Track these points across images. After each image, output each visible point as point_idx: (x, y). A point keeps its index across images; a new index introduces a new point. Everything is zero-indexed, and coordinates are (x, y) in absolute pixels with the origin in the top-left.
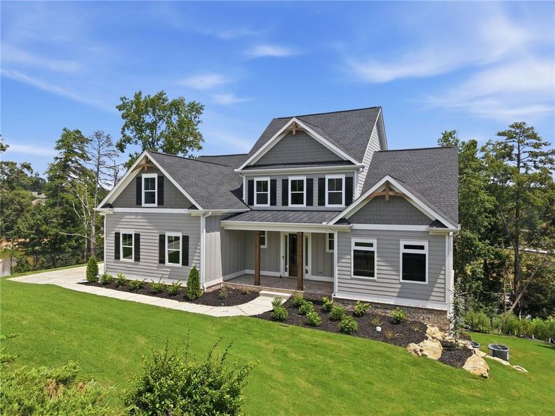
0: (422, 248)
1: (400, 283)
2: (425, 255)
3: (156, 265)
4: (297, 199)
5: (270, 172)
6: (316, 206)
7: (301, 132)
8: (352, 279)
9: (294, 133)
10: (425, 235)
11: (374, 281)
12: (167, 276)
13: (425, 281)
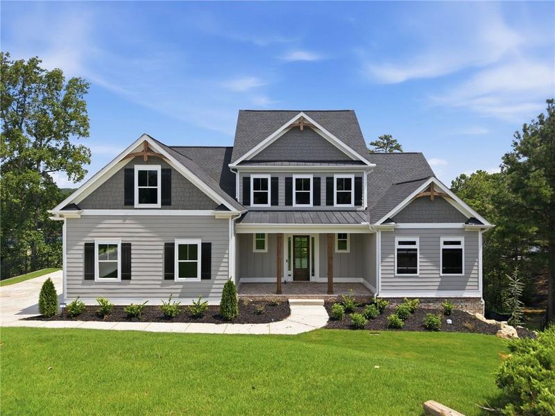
0: (459, 243)
1: (441, 277)
2: (461, 249)
3: (160, 283)
4: (303, 199)
5: (270, 169)
6: (323, 206)
8: (396, 277)
9: (302, 128)
10: (460, 232)
11: (417, 277)
12: (178, 295)
13: (461, 273)
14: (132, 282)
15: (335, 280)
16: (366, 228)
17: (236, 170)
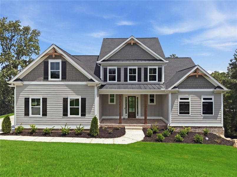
0: (211, 99)
1: (202, 116)
2: (212, 102)
3: (61, 117)
4: (133, 78)
5: (117, 64)
6: (143, 82)
7: (135, 44)
8: (179, 116)
9: (132, 44)
10: (212, 93)
11: (190, 116)
12: (69, 124)
13: (212, 114)
14: (47, 117)
15: (148, 118)
16: (164, 91)
17: (100, 65)
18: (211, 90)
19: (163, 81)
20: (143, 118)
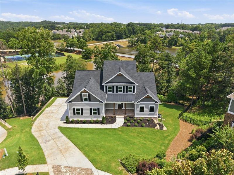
1: (149, 113)
2: (154, 107)
3: (89, 115)
6: (125, 93)
7: (122, 75)
8: (139, 113)
11: (144, 113)
13: (153, 112)
14: (83, 115)
18: (154, 103)
19: (135, 93)
20: (125, 109)
